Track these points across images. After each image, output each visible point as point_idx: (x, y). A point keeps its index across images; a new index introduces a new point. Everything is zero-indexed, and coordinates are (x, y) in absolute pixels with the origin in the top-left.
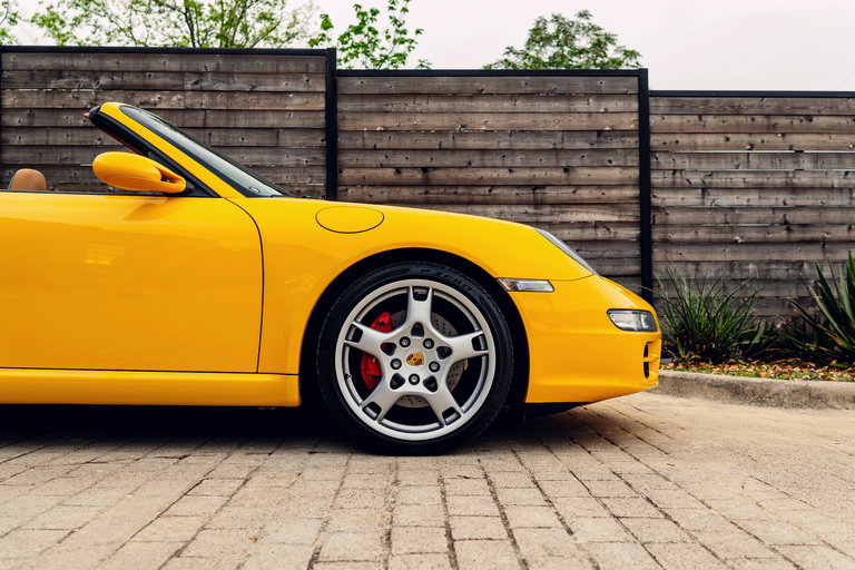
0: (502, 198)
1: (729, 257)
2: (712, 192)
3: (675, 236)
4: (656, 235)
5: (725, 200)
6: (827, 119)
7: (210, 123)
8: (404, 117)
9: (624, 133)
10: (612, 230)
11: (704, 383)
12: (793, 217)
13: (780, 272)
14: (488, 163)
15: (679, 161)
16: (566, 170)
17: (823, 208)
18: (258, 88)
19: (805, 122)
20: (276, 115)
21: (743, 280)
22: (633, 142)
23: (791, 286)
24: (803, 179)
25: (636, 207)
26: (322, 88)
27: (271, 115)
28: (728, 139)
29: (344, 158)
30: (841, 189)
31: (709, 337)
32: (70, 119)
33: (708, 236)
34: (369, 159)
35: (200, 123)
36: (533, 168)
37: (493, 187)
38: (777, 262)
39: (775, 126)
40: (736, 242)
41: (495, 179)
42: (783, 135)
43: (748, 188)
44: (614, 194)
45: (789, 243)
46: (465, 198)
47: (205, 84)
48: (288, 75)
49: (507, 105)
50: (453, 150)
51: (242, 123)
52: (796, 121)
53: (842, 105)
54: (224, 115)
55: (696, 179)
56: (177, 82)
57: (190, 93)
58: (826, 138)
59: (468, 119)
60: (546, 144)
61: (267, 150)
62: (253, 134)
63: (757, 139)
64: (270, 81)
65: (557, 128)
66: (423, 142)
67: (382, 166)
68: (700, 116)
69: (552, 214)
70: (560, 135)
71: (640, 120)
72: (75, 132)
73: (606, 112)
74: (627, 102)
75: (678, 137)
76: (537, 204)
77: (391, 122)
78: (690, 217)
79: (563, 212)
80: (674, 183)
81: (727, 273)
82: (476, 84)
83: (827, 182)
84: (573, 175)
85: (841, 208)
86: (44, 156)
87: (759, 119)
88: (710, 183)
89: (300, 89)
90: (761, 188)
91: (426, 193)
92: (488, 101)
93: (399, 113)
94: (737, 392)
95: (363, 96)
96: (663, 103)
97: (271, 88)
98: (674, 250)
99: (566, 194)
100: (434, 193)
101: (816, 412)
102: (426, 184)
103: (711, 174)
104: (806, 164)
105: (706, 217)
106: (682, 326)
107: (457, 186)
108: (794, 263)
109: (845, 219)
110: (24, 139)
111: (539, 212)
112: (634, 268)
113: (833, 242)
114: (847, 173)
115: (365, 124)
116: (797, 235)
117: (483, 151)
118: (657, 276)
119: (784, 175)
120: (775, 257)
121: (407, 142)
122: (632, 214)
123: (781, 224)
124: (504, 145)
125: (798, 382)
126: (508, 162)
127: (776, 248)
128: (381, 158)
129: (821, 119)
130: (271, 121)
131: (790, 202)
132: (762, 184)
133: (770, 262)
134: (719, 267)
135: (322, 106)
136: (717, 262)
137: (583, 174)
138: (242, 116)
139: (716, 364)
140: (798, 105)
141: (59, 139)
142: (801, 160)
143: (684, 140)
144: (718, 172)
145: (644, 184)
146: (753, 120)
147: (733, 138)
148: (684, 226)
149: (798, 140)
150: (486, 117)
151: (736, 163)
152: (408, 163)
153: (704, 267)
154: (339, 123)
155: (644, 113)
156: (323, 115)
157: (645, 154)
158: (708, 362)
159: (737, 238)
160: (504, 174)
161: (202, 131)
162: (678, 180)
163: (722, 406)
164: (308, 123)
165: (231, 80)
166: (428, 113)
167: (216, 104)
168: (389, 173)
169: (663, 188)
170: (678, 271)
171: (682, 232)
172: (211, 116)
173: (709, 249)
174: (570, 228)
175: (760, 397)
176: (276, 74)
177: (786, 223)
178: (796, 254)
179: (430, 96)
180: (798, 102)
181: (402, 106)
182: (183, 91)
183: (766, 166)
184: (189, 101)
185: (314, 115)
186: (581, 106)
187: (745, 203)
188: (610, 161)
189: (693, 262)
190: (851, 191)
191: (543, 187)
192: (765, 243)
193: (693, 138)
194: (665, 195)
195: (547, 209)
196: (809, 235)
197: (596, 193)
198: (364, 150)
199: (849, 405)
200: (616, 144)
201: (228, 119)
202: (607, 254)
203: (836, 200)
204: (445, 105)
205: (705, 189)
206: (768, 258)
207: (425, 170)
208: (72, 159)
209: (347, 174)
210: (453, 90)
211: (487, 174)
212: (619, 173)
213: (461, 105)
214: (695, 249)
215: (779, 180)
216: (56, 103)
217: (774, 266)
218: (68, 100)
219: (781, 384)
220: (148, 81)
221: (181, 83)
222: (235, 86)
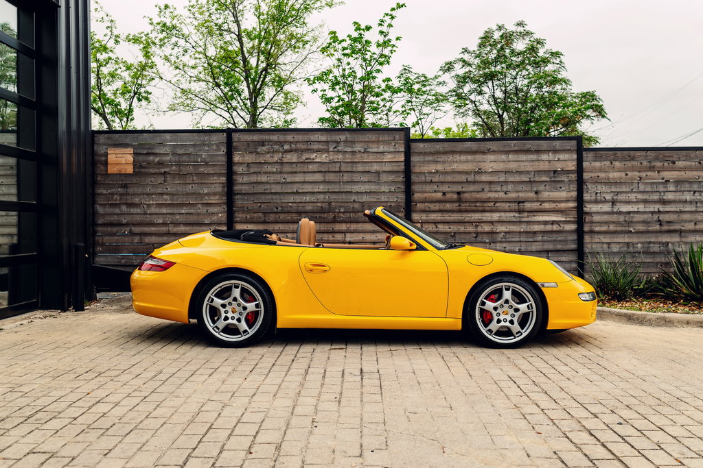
0: (501, 208)
1: (627, 240)
2: (618, 204)
3: (597, 229)
4: (586, 228)
5: (625, 208)
6: (684, 162)
7: (343, 169)
8: (447, 165)
9: (569, 172)
10: (562, 225)
11: (613, 314)
12: (664, 217)
13: (656, 248)
14: (493, 189)
15: (599, 187)
16: (536, 193)
17: (681, 212)
18: (368, 150)
19: (671, 164)
20: (378, 164)
21: (634, 253)
22: (574, 177)
23: (662, 256)
24: (670, 196)
25: (575, 213)
26: (403, 149)
27: (375, 164)
28: (627, 175)
29: (415, 188)
30: (691, 202)
31: (616, 287)
32: (269, 168)
33: (615, 229)
34: (428, 188)
35: (337, 169)
36: (518, 192)
37: (496, 202)
38: (654, 243)
39: (653, 167)
40: (631, 231)
41: (497, 198)
42: (658, 172)
43: (638, 202)
44: (563, 205)
45: (660, 232)
46: (480, 208)
47: (340, 148)
48: (384, 142)
49: (503, 157)
50: (474, 182)
51: (360, 169)
52: (666, 164)
53: (693, 154)
54: (350, 165)
55: (609, 197)
56: (325, 147)
57: (331, 153)
58: (683, 173)
59: (482, 165)
60: (525, 178)
61: (374, 184)
62: (366, 175)
63: (643, 174)
64: (375, 145)
65: (531, 169)
66: (458, 178)
67: (435, 191)
68: (611, 163)
69: (528, 217)
70: (533, 173)
71: (577, 164)
72: (272, 175)
73: (559, 160)
74: (570, 155)
75: (599, 174)
76: (520, 211)
77: (440, 167)
78: (605, 218)
79: (534, 216)
80: (596, 199)
81: (625, 249)
82: (487, 146)
83: (683, 198)
84: (540, 196)
85: (691, 212)
86: (255, 188)
87: (645, 163)
88: (617, 199)
89: (392, 150)
90: (645, 202)
91: (460, 206)
92: (493, 155)
93: (444, 162)
94: (629, 319)
95: (425, 154)
96: (590, 155)
97: (375, 150)
98: (596, 236)
99: (536, 206)
100: (464, 206)
101: (668, 329)
102: (460, 201)
103: (617, 193)
104: (672, 188)
105: (614, 218)
106: (601, 281)
107: (476, 202)
108: (663, 243)
109: (693, 219)
110: (246, 179)
111: (521, 215)
112: (574, 246)
113: (686, 231)
114: (695, 192)
115: (426, 169)
116: (665, 228)
117: (490, 183)
118: (586, 250)
119: (658, 194)
120: (653, 240)
121: (449, 178)
122: (573, 216)
123: (656, 221)
124: (502, 179)
125: (660, 314)
126: (504, 188)
127: (653, 235)
128: (435, 187)
129: (680, 163)
130: (375, 167)
131: (661, 209)
132: (646, 199)
133: (650, 243)
134: (621, 245)
135: (403, 159)
136: (619, 243)
137: (546, 195)
138: (359, 165)
139: (619, 301)
140: (667, 155)
141: (263, 179)
142: (668, 186)
143: (602, 175)
144: (621, 192)
145: (580, 200)
146: (641, 163)
147: (630, 174)
148: (601, 223)
149: (667, 175)
150: (492, 164)
151: (631, 187)
152: (449, 189)
153: (613, 246)
154: (412, 168)
155: (580, 161)
156: (403, 164)
157: (580, 183)
158: (615, 300)
159: (632, 229)
160: (502, 195)
161: (338, 174)
162: (599, 198)
163: (622, 325)
164: (395, 169)
165: (354, 146)
166: (461, 162)
167: (346, 159)
168: (439, 195)
169: (590, 202)
170: (597, 248)
171: (601, 226)
172: (343, 165)
173: (615, 235)
174: (538, 225)
175: (641, 321)
176: (378, 142)
177: (659, 221)
178: (664, 239)
179: (461, 153)
180: (667, 153)
181: (446, 159)
182: (327, 151)
183: (648, 189)
184: (331, 157)
185: (398, 164)
186: (544, 157)
187: (636, 210)
188: (561, 188)
189: (607, 243)
190: (696, 203)
191: (524, 202)
192: (647, 232)
193: (607, 174)
194: (591, 206)
195: (526, 214)
196: (672, 228)
197: (553, 205)
198: (425, 183)
199: (684, 325)
200: (564, 178)
201: (352, 167)
202: (559, 239)
203: (688, 208)
204: (470, 157)
205: (613, 203)
206: (648, 240)
207: (459, 193)
208: (270, 189)
209: (417, 196)
210: (474, 149)
211: (492, 195)
212: (566, 193)
213: (479, 157)
214: (608, 236)
215: (656, 197)
216: (262, 160)
217: (652, 245)
218: (268, 158)
219: (651, 315)
220: (310, 147)
221: (326, 147)
222: (355, 149)
